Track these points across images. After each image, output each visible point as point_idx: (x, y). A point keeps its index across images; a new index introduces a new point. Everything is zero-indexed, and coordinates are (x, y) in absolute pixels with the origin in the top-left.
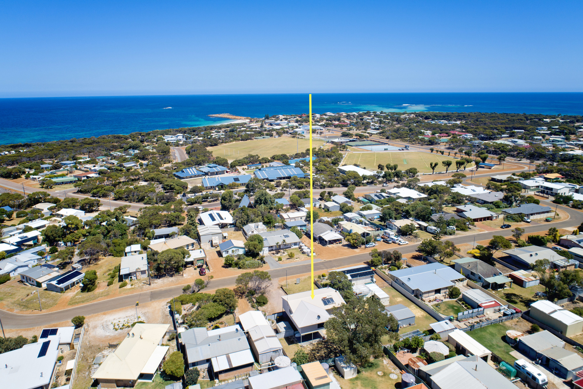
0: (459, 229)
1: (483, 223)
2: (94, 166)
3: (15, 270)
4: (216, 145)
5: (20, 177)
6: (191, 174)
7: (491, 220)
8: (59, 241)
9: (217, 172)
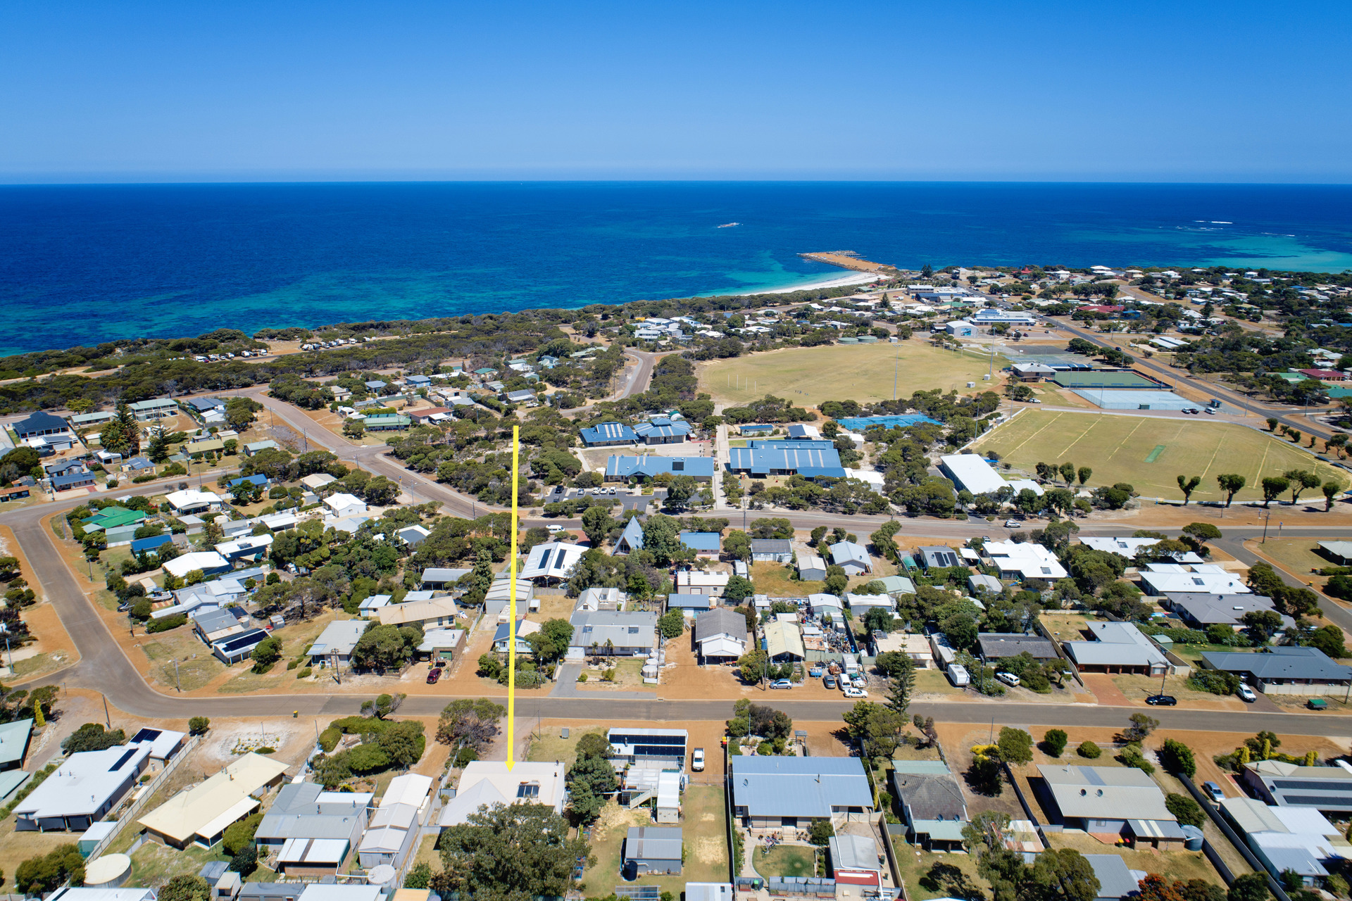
0: (1026, 683)
1: (1114, 680)
2: (457, 394)
3: (196, 608)
4: (732, 355)
5: (323, 406)
6: (609, 436)
7: (1148, 674)
8: (289, 562)
9: (665, 438)
